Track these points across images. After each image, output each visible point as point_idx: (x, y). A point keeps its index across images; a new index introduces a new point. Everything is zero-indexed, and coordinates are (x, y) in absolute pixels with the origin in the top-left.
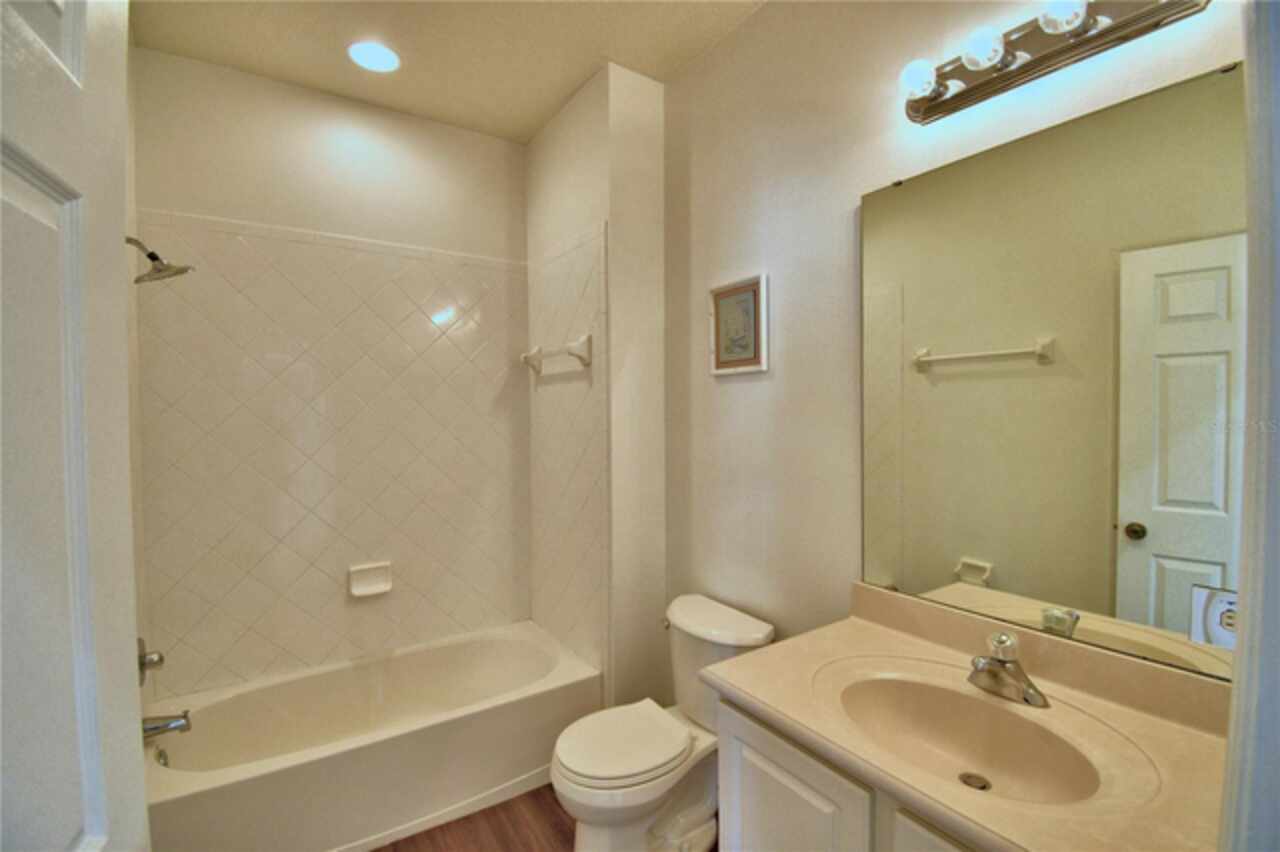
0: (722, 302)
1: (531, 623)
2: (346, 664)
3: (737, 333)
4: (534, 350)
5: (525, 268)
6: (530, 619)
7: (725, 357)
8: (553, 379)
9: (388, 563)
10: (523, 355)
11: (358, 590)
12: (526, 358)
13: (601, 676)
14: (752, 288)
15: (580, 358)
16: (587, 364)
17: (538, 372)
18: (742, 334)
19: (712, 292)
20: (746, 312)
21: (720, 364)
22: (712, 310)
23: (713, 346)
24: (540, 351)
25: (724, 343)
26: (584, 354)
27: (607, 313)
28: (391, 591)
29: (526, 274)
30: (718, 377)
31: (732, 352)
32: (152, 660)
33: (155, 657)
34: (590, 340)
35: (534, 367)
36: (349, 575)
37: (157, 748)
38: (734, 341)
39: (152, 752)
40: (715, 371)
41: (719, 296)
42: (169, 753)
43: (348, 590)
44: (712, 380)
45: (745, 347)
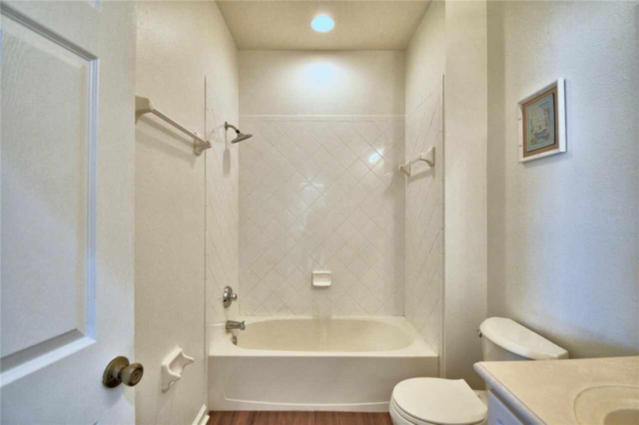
0: (529, 109)
1: (403, 318)
2: (310, 317)
3: (540, 128)
4: (407, 162)
5: (404, 118)
6: (404, 316)
7: (530, 147)
8: (417, 177)
9: (329, 272)
10: (400, 166)
11: (316, 283)
12: (401, 167)
13: (439, 358)
14: (551, 92)
15: (428, 161)
16: (432, 165)
17: (409, 175)
18: (544, 128)
19: (519, 103)
20: (548, 111)
21: (526, 153)
22: (521, 116)
23: (521, 142)
24: (410, 162)
25: (530, 137)
26: (430, 159)
27: (443, 131)
28: (331, 285)
29: (404, 121)
30: (525, 163)
31: (536, 143)
32: (232, 297)
33: (234, 296)
34: (434, 149)
35: (407, 173)
36: (312, 275)
37: (233, 334)
38: (537, 135)
39: (230, 336)
40: (523, 159)
41: (525, 105)
42: (238, 338)
43: (312, 283)
44: (522, 165)
45: (546, 137)
